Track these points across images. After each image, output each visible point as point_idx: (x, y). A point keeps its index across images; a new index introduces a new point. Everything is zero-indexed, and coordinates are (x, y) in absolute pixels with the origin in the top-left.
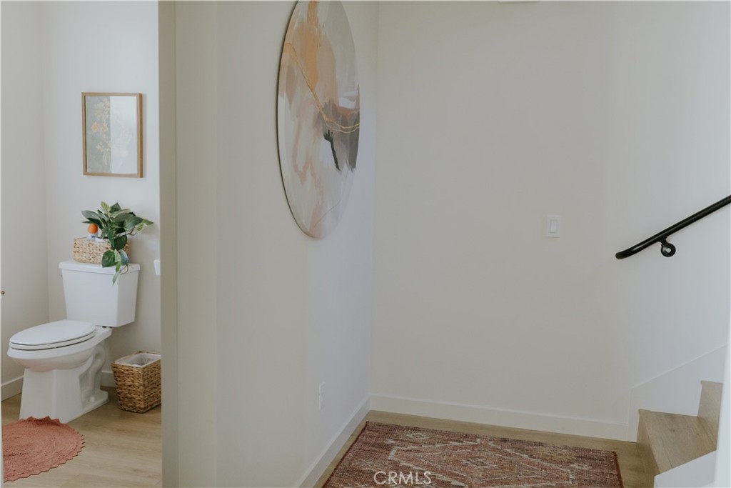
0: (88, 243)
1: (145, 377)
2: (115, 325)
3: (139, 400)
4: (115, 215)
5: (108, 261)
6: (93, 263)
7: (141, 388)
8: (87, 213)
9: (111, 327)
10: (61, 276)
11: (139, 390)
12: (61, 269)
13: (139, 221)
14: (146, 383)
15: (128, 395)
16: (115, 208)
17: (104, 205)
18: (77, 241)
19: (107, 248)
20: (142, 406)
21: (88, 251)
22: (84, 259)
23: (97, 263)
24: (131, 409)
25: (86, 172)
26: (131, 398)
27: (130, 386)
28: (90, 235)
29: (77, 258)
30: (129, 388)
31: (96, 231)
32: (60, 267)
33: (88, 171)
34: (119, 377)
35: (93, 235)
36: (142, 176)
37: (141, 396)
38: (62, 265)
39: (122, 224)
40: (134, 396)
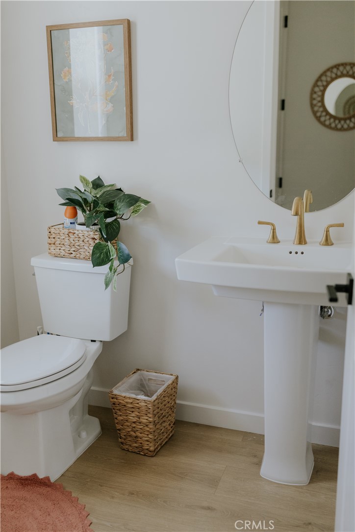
0: (66, 231)
1: (155, 412)
2: (107, 338)
3: (148, 441)
4: (99, 193)
5: (100, 258)
6: (75, 258)
7: (151, 426)
8: (64, 192)
9: (101, 341)
10: (34, 275)
11: (148, 429)
12: (33, 267)
13: (133, 200)
14: (156, 419)
15: (132, 433)
16: (97, 184)
17: (83, 180)
18: (52, 230)
19: (94, 239)
20: (152, 449)
21: (67, 242)
22: (63, 253)
23: (80, 258)
24: (136, 450)
25: (56, 137)
26: (136, 437)
27: (134, 422)
28: (68, 221)
29: (54, 252)
30: (134, 425)
31: (75, 215)
32: (32, 264)
33: (60, 135)
34: (119, 410)
35: (72, 221)
36: (132, 140)
37: (149, 436)
38: (35, 261)
39: (111, 205)
40: (140, 435)
